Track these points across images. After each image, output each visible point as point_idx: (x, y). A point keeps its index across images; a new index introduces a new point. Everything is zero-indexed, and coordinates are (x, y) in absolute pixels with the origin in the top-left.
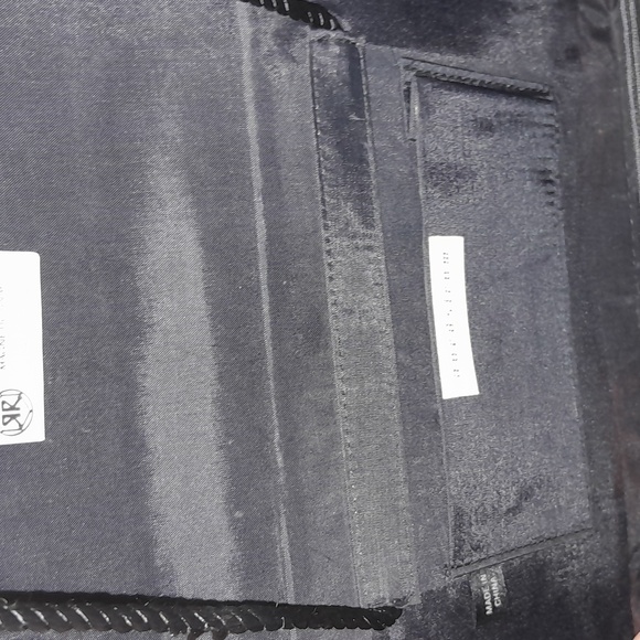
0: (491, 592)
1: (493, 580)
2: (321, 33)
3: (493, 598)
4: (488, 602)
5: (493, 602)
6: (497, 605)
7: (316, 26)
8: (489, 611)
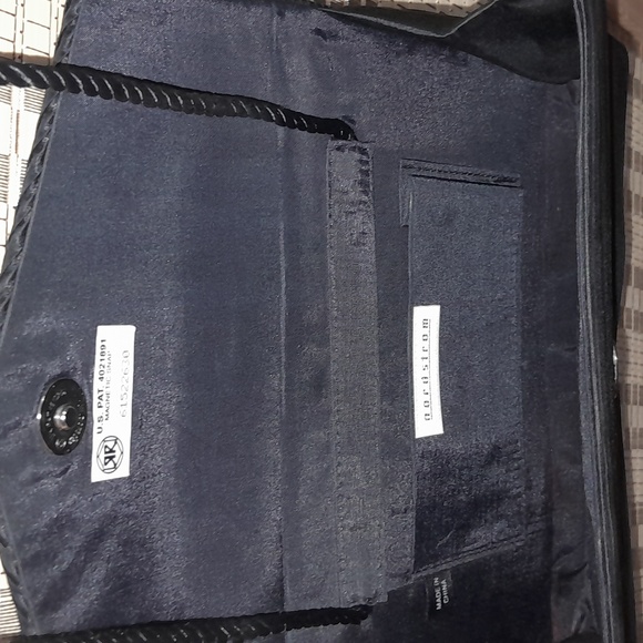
0: (442, 592)
1: (443, 582)
2: (340, 142)
3: (442, 596)
4: (439, 600)
5: (442, 599)
6: (445, 602)
7: (337, 137)
8: (439, 606)
